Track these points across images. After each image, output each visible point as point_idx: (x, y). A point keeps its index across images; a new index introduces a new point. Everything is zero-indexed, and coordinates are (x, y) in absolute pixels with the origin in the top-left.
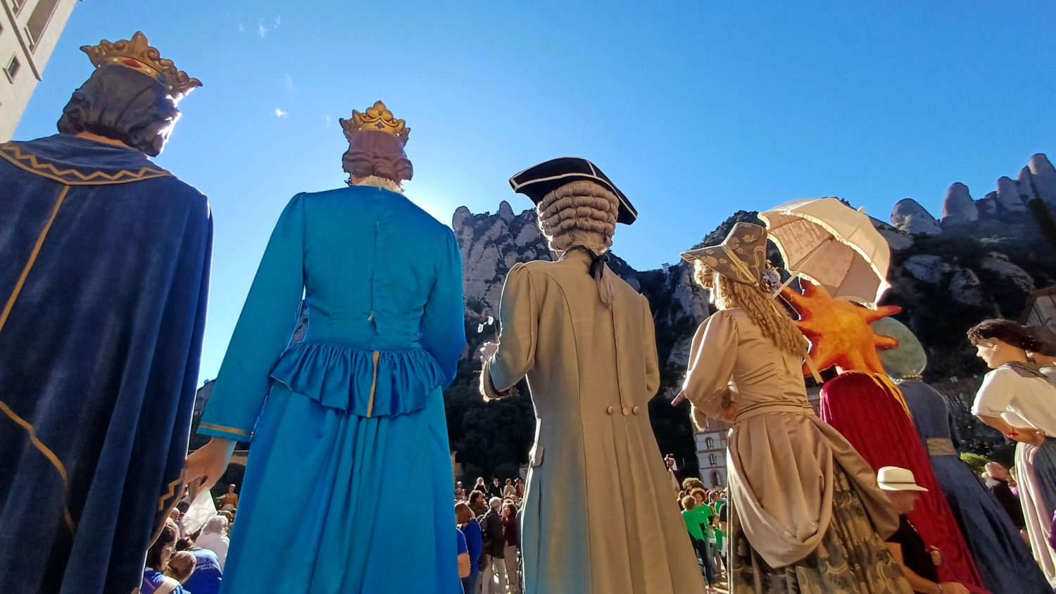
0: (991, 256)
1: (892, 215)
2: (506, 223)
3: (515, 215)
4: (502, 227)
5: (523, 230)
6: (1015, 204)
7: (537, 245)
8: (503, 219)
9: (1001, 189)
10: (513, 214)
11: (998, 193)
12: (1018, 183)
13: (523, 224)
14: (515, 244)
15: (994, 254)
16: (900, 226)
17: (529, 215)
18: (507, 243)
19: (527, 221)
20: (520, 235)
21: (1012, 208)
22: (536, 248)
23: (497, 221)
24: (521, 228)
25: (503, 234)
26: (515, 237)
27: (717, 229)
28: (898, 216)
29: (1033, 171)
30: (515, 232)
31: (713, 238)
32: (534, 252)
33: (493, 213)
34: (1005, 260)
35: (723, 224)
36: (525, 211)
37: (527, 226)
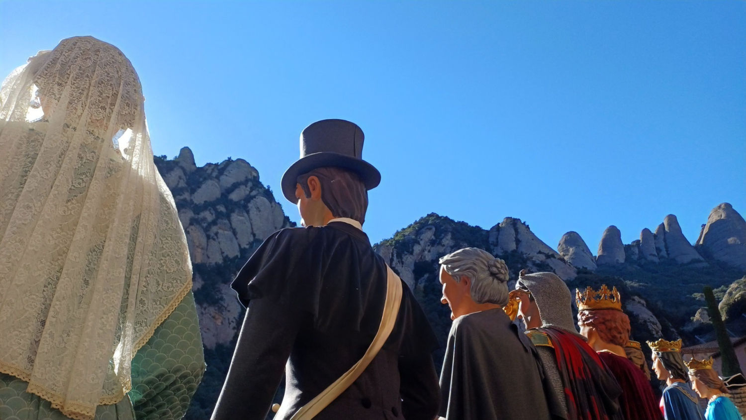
0: (634, 300)
1: (559, 245)
2: (185, 174)
3: (197, 166)
4: (180, 178)
5: (204, 186)
6: (651, 255)
7: (218, 207)
8: (183, 168)
9: (643, 239)
10: (195, 164)
11: (641, 242)
12: (655, 236)
13: (205, 179)
14: (191, 200)
15: (636, 298)
16: (564, 255)
17: (213, 170)
18: (182, 197)
19: (209, 177)
20: (199, 191)
21: (650, 258)
22: (216, 210)
23: (175, 169)
24: (201, 183)
25: (180, 186)
26: (193, 191)
27: (409, 227)
28: (564, 246)
29: (667, 229)
30: (193, 187)
31: (404, 236)
32: (212, 214)
33: (170, 158)
34: (643, 305)
35: (416, 223)
36: (209, 165)
37: (209, 182)
